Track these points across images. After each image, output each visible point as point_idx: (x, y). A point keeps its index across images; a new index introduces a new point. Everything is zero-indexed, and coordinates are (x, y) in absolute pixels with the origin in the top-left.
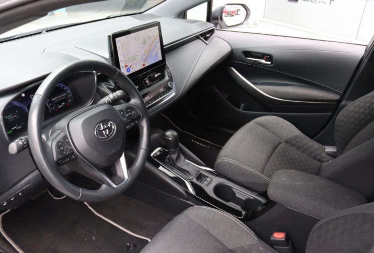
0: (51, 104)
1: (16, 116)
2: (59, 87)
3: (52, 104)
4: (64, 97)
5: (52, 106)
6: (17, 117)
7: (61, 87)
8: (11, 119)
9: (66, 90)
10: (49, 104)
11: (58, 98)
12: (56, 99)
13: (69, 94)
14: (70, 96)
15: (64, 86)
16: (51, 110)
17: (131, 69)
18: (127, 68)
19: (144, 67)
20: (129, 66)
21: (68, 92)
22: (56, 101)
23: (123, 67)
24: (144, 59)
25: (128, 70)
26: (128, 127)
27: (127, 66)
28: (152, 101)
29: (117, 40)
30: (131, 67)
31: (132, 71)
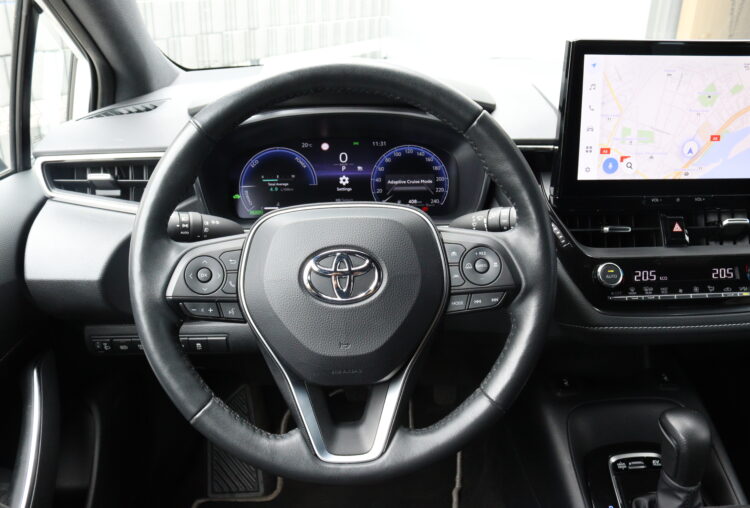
0: (379, 191)
1: (286, 185)
2: (423, 158)
3: (385, 191)
4: (424, 188)
6: (288, 189)
7: (429, 160)
8: (273, 187)
9: (439, 173)
11: (407, 185)
12: (399, 185)
13: (441, 184)
14: (441, 190)
15: (438, 160)
17: (622, 166)
18: (605, 157)
20: (615, 155)
21: (439, 179)
22: (396, 189)
23: (589, 149)
24: (690, 151)
25: (610, 166)
26: (458, 304)
27: (609, 151)
28: (657, 291)
29: (589, 59)
30: (626, 161)
31: (623, 174)
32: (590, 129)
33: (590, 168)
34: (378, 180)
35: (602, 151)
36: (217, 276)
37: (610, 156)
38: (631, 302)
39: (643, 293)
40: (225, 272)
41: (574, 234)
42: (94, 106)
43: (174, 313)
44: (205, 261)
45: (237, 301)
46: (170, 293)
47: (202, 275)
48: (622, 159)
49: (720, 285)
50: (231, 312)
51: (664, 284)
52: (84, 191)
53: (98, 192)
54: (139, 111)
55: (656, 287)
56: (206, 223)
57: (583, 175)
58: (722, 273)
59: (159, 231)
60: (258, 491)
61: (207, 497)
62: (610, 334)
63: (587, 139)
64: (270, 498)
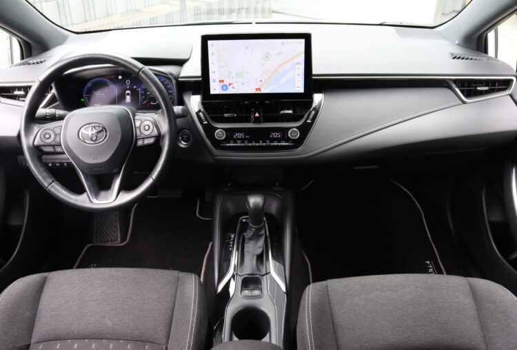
0: (143, 97)
1: (103, 95)
5: (144, 100)
6: (104, 97)
8: (98, 96)
10: (141, 96)
16: (141, 103)
17: (230, 88)
18: (222, 84)
19: (259, 92)
23: (214, 81)
24: (261, 81)
25: (225, 88)
26: (140, 143)
27: (223, 81)
28: (243, 142)
29: (210, 43)
30: (231, 86)
31: (230, 91)
32: (214, 72)
33: (215, 89)
34: (143, 92)
35: (220, 81)
36: (53, 136)
37: (225, 83)
38: (230, 147)
39: (236, 143)
40: (56, 135)
41: (211, 117)
42: (22, 58)
43: (38, 151)
44: (48, 131)
45: (61, 145)
46: (36, 143)
47: (47, 136)
48: (230, 85)
49: (273, 140)
50: (59, 150)
51: (247, 139)
52: (16, 99)
53: (20, 99)
54: (37, 63)
55: (243, 140)
56: (57, 113)
57: (212, 92)
58: (276, 135)
59: (32, 118)
60: (117, 241)
61: (92, 243)
62: (222, 160)
63: (213, 76)
64: (123, 244)
